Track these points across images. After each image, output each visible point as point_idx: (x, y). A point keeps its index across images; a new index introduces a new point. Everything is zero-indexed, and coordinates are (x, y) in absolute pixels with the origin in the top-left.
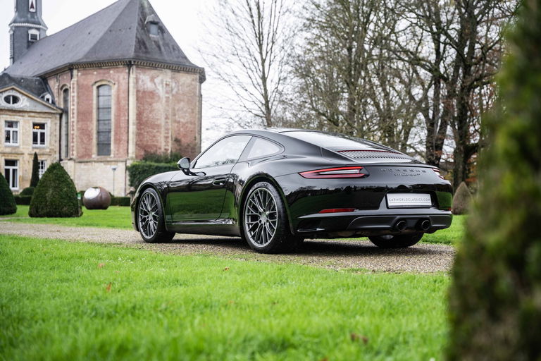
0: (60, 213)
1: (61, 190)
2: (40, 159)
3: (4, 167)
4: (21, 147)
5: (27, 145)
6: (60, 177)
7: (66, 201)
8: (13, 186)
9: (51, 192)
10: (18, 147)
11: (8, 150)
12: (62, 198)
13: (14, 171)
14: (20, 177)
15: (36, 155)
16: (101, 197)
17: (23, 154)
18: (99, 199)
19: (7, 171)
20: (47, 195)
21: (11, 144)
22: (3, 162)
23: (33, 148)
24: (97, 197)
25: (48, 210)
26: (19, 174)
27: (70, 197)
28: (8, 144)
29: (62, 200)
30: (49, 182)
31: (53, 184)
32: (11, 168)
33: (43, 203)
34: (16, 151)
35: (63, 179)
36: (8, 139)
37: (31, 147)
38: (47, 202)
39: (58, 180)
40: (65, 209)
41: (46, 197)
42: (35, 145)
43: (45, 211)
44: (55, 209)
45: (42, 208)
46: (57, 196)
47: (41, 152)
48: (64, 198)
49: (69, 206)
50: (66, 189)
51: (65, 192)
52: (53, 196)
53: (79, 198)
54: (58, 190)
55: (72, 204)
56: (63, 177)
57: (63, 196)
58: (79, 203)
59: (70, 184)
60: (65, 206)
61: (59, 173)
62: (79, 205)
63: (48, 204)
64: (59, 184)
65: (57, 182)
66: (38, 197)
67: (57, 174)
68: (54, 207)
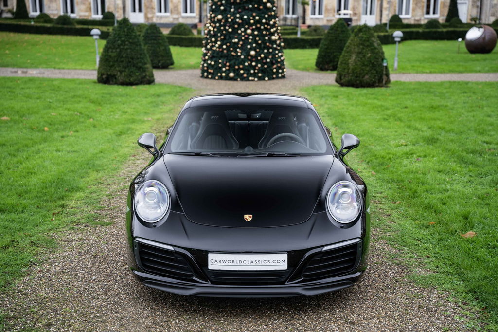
0: (361, 82)
1: (364, 56)
6: (364, 41)
7: (368, 69)
9: (354, 58)
12: (364, 65)
14: (441, 3)
16: (484, 38)
18: (481, 40)
20: (350, 61)
24: (479, 38)
25: (350, 78)
27: (373, 64)
29: (364, 67)
30: (353, 47)
31: (356, 50)
33: (346, 71)
35: (367, 43)
38: (349, 69)
39: (362, 44)
40: (367, 77)
41: (348, 64)
43: (347, 79)
44: (357, 77)
45: (345, 77)
46: (359, 63)
48: (367, 66)
49: (372, 73)
50: (369, 55)
51: (369, 58)
52: (355, 63)
53: (385, 64)
54: (361, 56)
55: (375, 72)
56: (368, 41)
57: (366, 63)
58: (384, 70)
59: (375, 48)
60: (367, 74)
61: (365, 36)
62: (384, 72)
63: (350, 71)
64: (363, 49)
65: (361, 47)
66: (342, 63)
67: (362, 37)
68: (356, 75)
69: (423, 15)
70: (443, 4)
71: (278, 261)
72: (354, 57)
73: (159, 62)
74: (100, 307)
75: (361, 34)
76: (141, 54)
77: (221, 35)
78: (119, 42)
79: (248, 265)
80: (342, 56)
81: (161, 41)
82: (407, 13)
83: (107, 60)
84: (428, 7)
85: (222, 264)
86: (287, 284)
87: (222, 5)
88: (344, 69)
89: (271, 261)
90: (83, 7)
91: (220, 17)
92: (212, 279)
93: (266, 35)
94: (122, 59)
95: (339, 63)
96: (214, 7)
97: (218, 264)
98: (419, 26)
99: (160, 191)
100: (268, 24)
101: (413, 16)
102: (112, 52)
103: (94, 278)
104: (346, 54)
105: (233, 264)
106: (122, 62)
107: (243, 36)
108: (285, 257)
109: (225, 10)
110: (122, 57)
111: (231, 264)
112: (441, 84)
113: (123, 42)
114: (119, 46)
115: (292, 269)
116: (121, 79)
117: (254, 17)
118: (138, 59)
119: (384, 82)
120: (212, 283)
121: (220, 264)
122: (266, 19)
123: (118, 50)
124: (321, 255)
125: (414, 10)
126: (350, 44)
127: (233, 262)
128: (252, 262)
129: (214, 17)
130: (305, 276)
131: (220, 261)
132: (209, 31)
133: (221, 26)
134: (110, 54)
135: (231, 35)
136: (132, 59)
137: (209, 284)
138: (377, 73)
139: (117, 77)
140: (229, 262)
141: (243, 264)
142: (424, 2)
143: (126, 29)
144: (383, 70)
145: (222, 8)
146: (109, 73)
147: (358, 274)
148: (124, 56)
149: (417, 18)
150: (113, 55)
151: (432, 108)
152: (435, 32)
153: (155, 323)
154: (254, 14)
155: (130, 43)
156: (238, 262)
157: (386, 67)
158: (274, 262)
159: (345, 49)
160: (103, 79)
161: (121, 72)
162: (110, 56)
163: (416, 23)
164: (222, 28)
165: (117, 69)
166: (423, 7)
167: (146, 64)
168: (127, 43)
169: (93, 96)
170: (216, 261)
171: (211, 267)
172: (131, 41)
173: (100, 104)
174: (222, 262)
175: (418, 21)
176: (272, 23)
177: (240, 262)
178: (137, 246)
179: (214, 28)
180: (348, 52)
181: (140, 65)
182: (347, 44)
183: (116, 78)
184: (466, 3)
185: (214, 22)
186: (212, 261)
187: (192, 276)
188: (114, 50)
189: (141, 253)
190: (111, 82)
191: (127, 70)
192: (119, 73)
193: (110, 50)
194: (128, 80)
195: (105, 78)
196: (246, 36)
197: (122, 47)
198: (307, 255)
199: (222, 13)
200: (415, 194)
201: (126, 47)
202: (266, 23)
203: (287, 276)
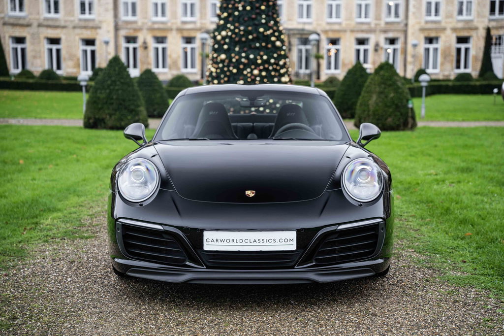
1: (386, 97)
2: (494, 33)
3: (455, 45)
4: (476, 20)
5: (483, 17)
6: (387, 79)
7: (391, 110)
8: (465, 67)
9: (374, 99)
10: (471, 21)
11: (460, 25)
12: (386, 106)
13: (467, 50)
14: (473, 56)
15: (488, 30)
17: (476, 29)
19: (459, 50)
20: (370, 102)
21: (464, 17)
22: (454, 40)
23: (490, 20)
26: (472, 53)
27: (397, 105)
28: (460, 18)
29: (386, 109)
30: (374, 86)
31: (378, 89)
32: (463, 46)
33: (366, 113)
34: (470, 25)
35: (390, 82)
36: (460, 12)
37: (486, 20)
38: (369, 111)
39: (383, 83)
40: (390, 120)
41: (368, 106)
42: (493, 17)
46: (380, 104)
47: (499, 24)
48: (389, 107)
49: (395, 116)
50: (392, 95)
51: (392, 98)
52: (377, 104)
53: (410, 106)
54: (383, 96)
55: (398, 114)
56: (390, 80)
57: (388, 104)
58: (410, 111)
59: (399, 88)
60: (390, 116)
61: (387, 74)
62: (410, 114)
63: (371, 113)
64: (385, 88)
65: (383, 86)
66: (361, 105)
67: (384, 76)
68: (377, 117)
69: (452, 70)
70: (475, 58)
71: (286, 240)
72: (374, 97)
73: (155, 110)
74: (76, 303)
75: (382, 72)
76: (133, 96)
77: (225, 77)
78: (109, 82)
79: (250, 244)
80: (361, 97)
81: (156, 88)
82: (435, 67)
83: (95, 102)
84: (458, 61)
85: (220, 243)
86: (297, 268)
87: (225, 43)
88: (364, 111)
89: (277, 240)
90: (71, 63)
91: (223, 56)
92: (209, 264)
93: (275, 76)
94: (112, 101)
95: (358, 104)
96: (216, 46)
97: (215, 243)
98: (449, 80)
99: (148, 169)
100: (277, 64)
101: (441, 70)
102: (101, 93)
103: (69, 279)
104: (366, 95)
105: (233, 244)
106: (112, 104)
107: (250, 77)
108: (293, 235)
109: (228, 49)
110: (112, 99)
111: (231, 243)
112: (476, 129)
113: (114, 82)
114: (109, 86)
115: (302, 251)
116: (110, 123)
117: (262, 57)
118: (130, 100)
119: (410, 126)
120: (208, 267)
121: (217, 243)
122: (275, 58)
123: (108, 91)
124: (336, 236)
125: (442, 64)
126: (370, 83)
127: (233, 241)
128: (255, 241)
129: (217, 58)
130: (317, 260)
131: (217, 240)
132: (211, 72)
133: (224, 66)
134: (99, 95)
135: (236, 77)
136: (124, 101)
137: (204, 269)
138: (401, 114)
139: (106, 121)
140: (228, 240)
141: (244, 243)
142: (452, 56)
143: (117, 68)
144: (408, 113)
145: (226, 47)
146: (97, 117)
147: (380, 261)
148: (115, 97)
149: (446, 73)
150: (102, 96)
151: (466, 146)
152: (468, 86)
153: (140, 315)
154: (262, 53)
155: (122, 83)
156: (238, 241)
157: (412, 109)
158: (281, 241)
159: (364, 89)
160: (90, 123)
161: (111, 115)
162: (99, 98)
163: (445, 78)
164: (226, 69)
165: (107, 111)
166: (452, 61)
167: (138, 106)
168: (118, 83)
169: (78, 138)
170: (213, 241)
171: (206, 247)
172: (122, 81)
173: (85, 144)
174: (219, 241)
175: (447, 76)
176: (281, 63)
177: (241, 241)
178: (120, 227)
179: (217, 69)
180: (368, 92)
181: (132, 107)
182: (367, 83)
183: (104, 123)
184: (501, 57)
185: (217, 63)
186: (208, 240)
187: (184, 260)
188: (103, 91)
189: (125, 237)
190: (99, 127)
191: (118, 113)
192: (108, 117)
193: (99, 91)
194: (118, 125)
195: (93, 123)
196: (253, 77)
197: (112, 87)
198: (320, 233)
199: (225, 52)
200: (447, 211)
201: (117, 88)
202: (275, 63)
203: (296, 260)
